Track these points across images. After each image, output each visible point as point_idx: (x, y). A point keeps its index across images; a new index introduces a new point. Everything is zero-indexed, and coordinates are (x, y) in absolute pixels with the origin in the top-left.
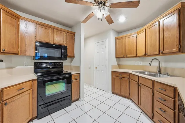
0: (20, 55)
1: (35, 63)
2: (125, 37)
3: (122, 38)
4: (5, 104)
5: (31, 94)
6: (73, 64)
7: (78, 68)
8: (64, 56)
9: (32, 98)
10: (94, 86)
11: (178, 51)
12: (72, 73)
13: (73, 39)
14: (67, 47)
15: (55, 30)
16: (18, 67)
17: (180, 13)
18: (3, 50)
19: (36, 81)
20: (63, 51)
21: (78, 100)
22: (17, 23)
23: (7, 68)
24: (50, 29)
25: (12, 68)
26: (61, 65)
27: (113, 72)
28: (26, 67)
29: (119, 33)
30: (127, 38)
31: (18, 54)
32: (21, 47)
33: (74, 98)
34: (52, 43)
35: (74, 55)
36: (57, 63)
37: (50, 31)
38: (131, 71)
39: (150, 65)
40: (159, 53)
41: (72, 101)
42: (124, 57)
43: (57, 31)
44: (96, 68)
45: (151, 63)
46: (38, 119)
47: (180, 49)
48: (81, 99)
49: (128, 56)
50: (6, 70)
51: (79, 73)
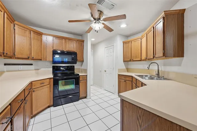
0: (43, 60)
1: (53, 66)
2: (131, 41)
3: (128, 42)
4: (34, 91)
5: (49, 88)
6: (83, 67)
7: (86, 71)
8: (75, 61)
9: (50, 91)
10: (103, 88)
11: (162, 56)
12: (80, 75)
13: (83, 45)
14: (76, 53)
15: (67, 40)
16: (42, 69)
17: (164, 21)
18: (33, 58)
19: (53, 79)
20: (73, 56)
21: (85, 97)
22: (41, 38)
23: (36, 70)
24: (63, 39)
25: (38, 70)
26: (72, 68)
27: (119, 75)
28: (47, 69)
29: (127, 36)
30: (133, 42)
31: (41, 60)
32: (43, 55)
33: (82, 95)
34: (65, 51)
35: (83, 59)
36: (69, 66)
37: (64, 41)
38: (133, 75)
39: (149, 69)
40: (154, 58)
41: (80, 98)
42: (130, 61)
43: (69, 40)
44: (106, 71)
45: (149, 66)
46: (54, 107)
47: (164, 53)
48: (88, 97)
49: (134, 60)
50: (34, 71)
51: (87, 75)
